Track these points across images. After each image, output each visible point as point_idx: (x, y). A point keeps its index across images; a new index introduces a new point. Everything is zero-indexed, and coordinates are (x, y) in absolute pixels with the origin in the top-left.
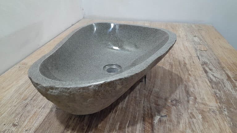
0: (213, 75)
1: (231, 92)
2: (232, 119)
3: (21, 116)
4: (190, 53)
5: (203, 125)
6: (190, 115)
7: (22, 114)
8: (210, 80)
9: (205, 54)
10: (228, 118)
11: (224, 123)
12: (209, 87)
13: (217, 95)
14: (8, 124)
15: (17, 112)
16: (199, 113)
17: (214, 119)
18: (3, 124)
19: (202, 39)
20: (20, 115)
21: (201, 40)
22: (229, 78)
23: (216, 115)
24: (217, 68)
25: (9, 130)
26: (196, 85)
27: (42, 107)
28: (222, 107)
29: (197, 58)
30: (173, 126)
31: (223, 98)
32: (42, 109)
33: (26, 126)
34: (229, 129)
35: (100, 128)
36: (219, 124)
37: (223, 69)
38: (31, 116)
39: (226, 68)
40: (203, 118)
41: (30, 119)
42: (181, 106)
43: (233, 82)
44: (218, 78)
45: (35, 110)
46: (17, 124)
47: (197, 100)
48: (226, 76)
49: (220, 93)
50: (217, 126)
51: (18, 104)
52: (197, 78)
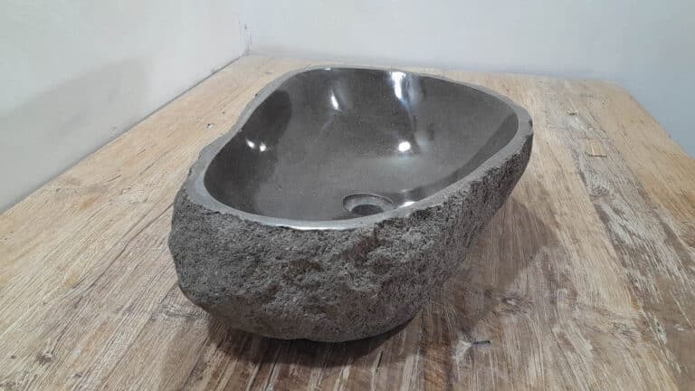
0: (624, 228)
1: (677, 278)
2: (679, 360)
3: (63, 332)
5: (596, 370)
6: (559, 342)
7: (66, 328)
8: (616, 242)
9: (600, 166)
10: (668, 352)
11: (656, 366)
12: (613, 264)
13: (637, 285)
14: (22, 357)
15: (51, 321)
16: (585, 337)
17: (629, 355)
18: (10, 354)
19: (592, 121)
20: (59, 330)
21: (589, 126)
22: (670, 237)
23: (634, 341)
24: (637, 209)
25: (26, 373)
26: (575, 255)
27: (124, 309)
28: (652, 320)
29: (579, 176)
30: (509, 372)
31: (654, 293)
32: (123, 315)
33: (76, 361)
34: (670, 385)
35: (296, 373)
36: (643, 370)
37: (652, 210)
38: (93, 332)
39: (663, 207)
40: (595, 350)
41: (89, 343)
42: (532, 316)
43: (683, 250)
44: (639, 237)
45: (104, 316)
46: (50, 355)
47: (579, 299)
48: (663, 232)
49: (644, 278)
50: (638, 375)
51: (53, 297)
52: (579, 236)
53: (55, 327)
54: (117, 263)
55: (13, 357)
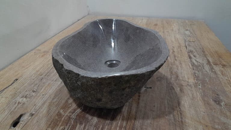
0: (196, 60)
1: (208, 73)
2: (204, 91)
3: (39, 86)
4: (179, 43)
6: (171, 88)
8: (192, 64)
9: (192, 44)
10: (201, 90)
11: (196, 93)
12: (190, 69)
13: (196, 74)
14: (29, 91)
15: (35, 83)
16: (178, 87)
17: (190, 91)
18: (25, 90)
19: (192, 31)
20: (38, 85)
21: (191, 33)
22: (209, 62)
23: (192, 88)
24: (201, 55)
25: (30, 94)
26: (180, 67)
27: (54, 80)
28: (198, 83)
29: (185, 47)
31: (200, 76)
32: (54, 82)
33: (42, 92)
34: (200, 97)
36: (193, 94)
37: (205, 56)
38: (46, 86)
39: (209, 55)
40: (180, 90)
41: (45, 88)
43: (212, 66)
44: (200, 63)
45: (49, 82)
46: (36, 91)
47: (178, 78)
48: (207, 61)
49: (198, 73)
50: (191, 95)
51: (35, 78)
52: (182, 62)
53: (36, 84)
54: (52, 70)
55: (26, 91)
